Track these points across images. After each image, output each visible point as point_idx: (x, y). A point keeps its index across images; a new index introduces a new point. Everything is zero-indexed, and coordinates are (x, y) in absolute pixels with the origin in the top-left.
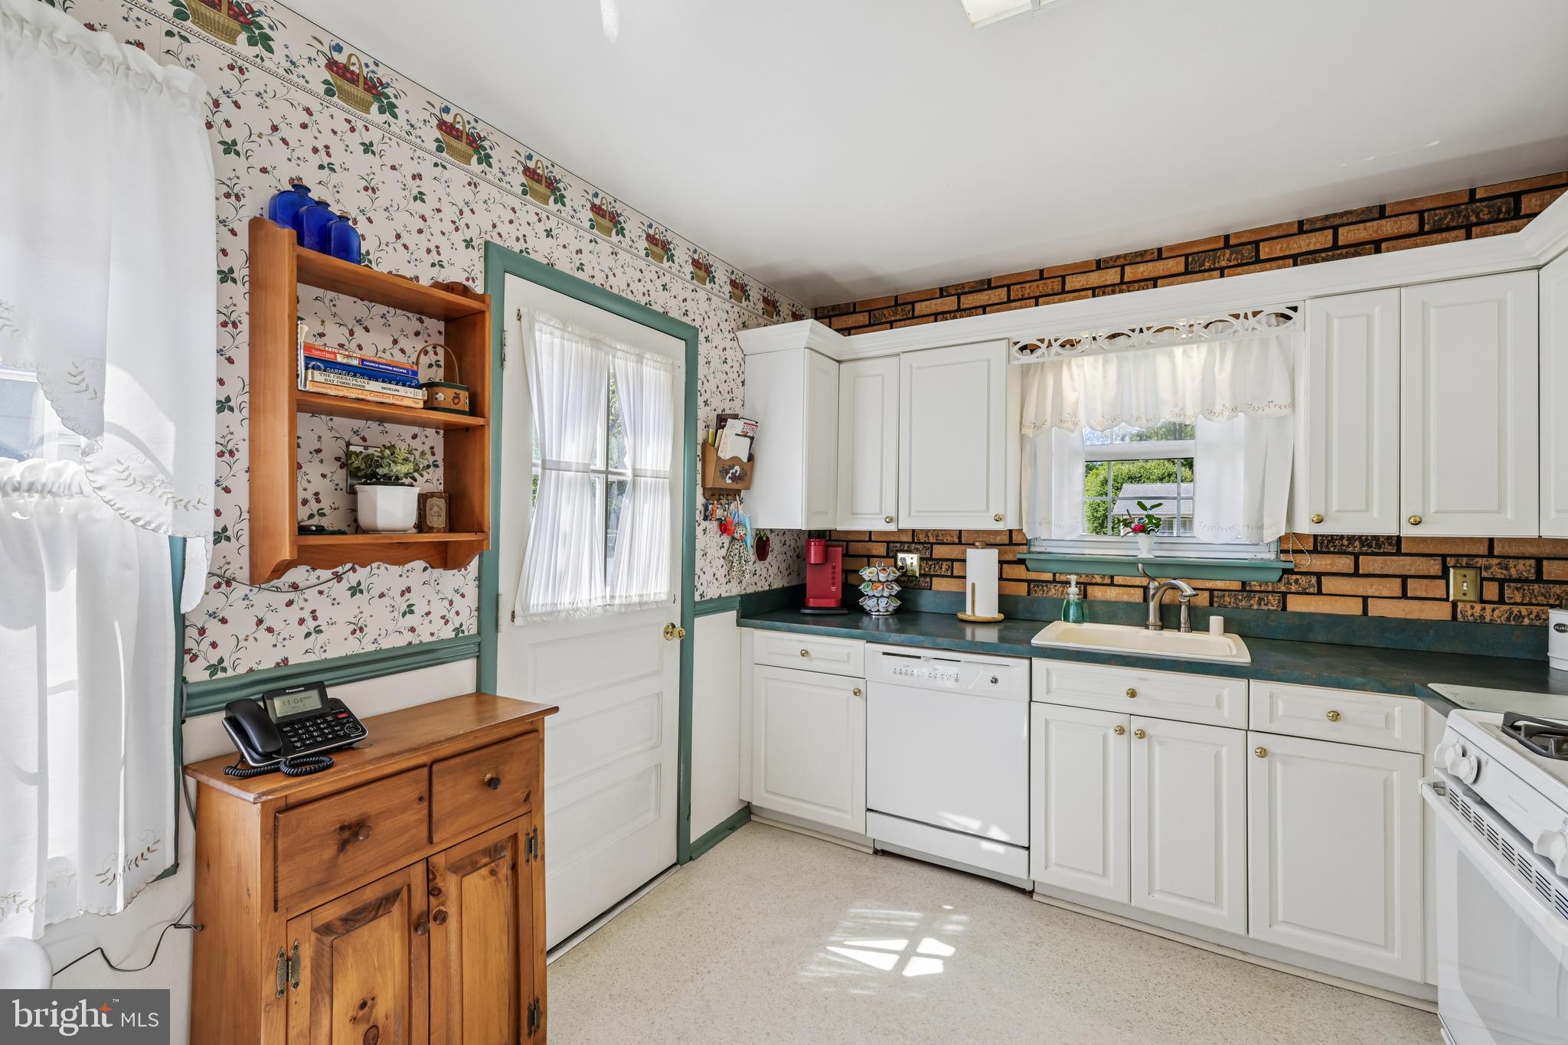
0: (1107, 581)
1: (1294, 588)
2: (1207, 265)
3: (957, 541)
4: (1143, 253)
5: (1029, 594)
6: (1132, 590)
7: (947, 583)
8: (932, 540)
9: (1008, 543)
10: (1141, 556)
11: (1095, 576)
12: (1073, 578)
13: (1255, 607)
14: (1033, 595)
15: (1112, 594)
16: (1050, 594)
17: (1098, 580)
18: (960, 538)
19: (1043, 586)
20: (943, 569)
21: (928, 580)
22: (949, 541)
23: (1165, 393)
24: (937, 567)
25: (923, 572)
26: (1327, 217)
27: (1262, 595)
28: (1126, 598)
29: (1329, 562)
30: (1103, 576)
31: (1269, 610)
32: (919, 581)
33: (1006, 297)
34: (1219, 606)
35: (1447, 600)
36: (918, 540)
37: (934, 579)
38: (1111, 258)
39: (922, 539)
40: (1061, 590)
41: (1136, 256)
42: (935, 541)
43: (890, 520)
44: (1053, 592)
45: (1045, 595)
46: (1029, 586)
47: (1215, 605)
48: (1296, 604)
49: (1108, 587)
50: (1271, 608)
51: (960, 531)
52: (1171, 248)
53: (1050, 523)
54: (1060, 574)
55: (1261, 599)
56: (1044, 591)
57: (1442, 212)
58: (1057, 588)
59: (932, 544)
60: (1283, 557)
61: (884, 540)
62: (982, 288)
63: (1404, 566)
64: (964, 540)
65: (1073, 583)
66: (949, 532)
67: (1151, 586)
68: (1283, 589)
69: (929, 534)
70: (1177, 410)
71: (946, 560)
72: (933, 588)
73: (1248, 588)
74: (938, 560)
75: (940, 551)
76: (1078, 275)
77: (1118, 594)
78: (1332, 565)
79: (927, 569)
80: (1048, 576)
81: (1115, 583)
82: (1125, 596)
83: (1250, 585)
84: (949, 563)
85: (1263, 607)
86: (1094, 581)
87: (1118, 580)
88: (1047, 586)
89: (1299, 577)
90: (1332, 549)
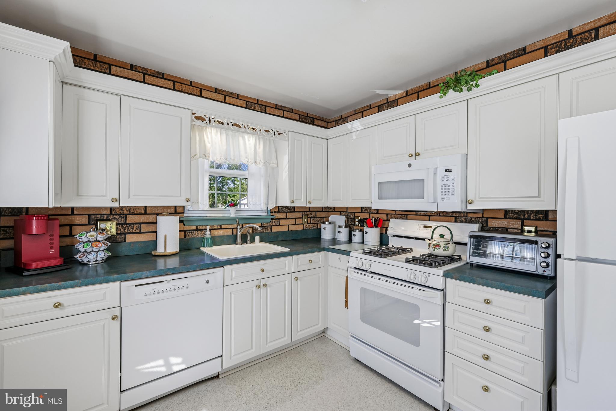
0: (219, 227)
1: (274, 224)
2: (252, 108)
3: (143, 212)
4: (233, 94)
5: (185, 237)
6: (228, 230)
7: (137, 237)
8: (126, 212)
9: (174, 212)
10: (231, 216)
11: (215, 226)
12: (208, 228)
13: (265, 232)
14: (187, 237)
15: (221, 233)
16: (195, 236)
17: (216, 227)
18: (145, 210)
19: (192, 233)
20: (134, 229)
21: (123, 236)
22: (138, 213)
23: (242, 152)
24: (130, 228)
25: (119, 232)
26: (282, 106)
27: (266, 227)
28: (226, 234)
29: (281, 215)
30: (217, 225)
31: (268, 232)
32: (116, 237)
33: (173, 86)
34: (255, 233)
35: (302, 224)
36: (116, 212)
37: (127, 235)
38: (221, 90)
39: (119, 212)
40: (200, 233)
41: (230, 94)
42: (128, 213)
43: (114, 201)
44: (197, 235)
45: (193, 237)
46: (185, 233)
47: (254, 232)
48: (275, 229)
49: (219, 230)
50: (268, 231)
51: (146, 207)
52: (242, 96)
53: (198, 202)
54: (200, 226)
55: (266, 229)
56: (192, 235)
57: (303, 117)
58: (198, 233)
59: (126, 215)
60: (271, 214)
61: (86, 213)
62: (159, 76)
63: (295, 215)
64: (148, 212)
65: (208, 230)
66: (138, 208)
67: (238, 228)
68: (271, 225)
69: (124, 209)
70: (247, 159)
71: (136, 224)
72: (127, 241)
73: (263, 225)
74: (131, 224)
75: (131, 219)
76: (208, 91)
77: (223, 232)
78: (282, 216)
79: (122, 230)
80: (194, 228)
81: (222, 228)
82: (226, 233)
83: (263, 224)
84: (138, 225)
85: (267, 231)
86: (214, 228)
87: (223, 227)
88: (194, 232)
89: (275, 220)
90: (282, 211)
